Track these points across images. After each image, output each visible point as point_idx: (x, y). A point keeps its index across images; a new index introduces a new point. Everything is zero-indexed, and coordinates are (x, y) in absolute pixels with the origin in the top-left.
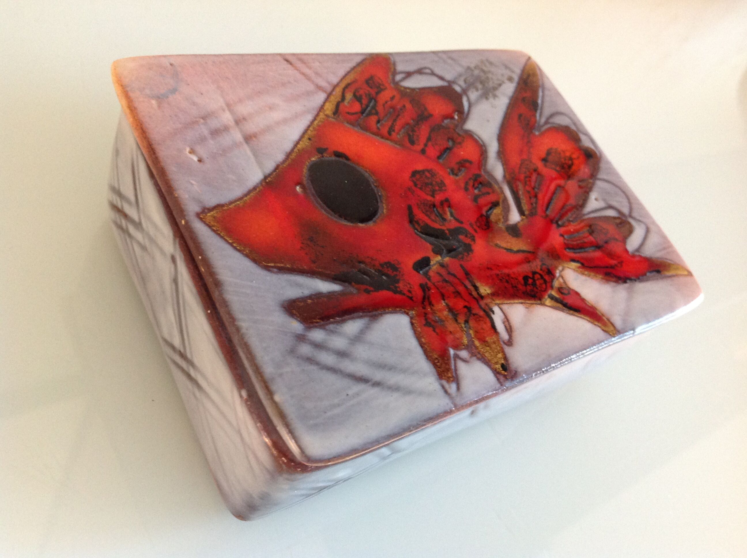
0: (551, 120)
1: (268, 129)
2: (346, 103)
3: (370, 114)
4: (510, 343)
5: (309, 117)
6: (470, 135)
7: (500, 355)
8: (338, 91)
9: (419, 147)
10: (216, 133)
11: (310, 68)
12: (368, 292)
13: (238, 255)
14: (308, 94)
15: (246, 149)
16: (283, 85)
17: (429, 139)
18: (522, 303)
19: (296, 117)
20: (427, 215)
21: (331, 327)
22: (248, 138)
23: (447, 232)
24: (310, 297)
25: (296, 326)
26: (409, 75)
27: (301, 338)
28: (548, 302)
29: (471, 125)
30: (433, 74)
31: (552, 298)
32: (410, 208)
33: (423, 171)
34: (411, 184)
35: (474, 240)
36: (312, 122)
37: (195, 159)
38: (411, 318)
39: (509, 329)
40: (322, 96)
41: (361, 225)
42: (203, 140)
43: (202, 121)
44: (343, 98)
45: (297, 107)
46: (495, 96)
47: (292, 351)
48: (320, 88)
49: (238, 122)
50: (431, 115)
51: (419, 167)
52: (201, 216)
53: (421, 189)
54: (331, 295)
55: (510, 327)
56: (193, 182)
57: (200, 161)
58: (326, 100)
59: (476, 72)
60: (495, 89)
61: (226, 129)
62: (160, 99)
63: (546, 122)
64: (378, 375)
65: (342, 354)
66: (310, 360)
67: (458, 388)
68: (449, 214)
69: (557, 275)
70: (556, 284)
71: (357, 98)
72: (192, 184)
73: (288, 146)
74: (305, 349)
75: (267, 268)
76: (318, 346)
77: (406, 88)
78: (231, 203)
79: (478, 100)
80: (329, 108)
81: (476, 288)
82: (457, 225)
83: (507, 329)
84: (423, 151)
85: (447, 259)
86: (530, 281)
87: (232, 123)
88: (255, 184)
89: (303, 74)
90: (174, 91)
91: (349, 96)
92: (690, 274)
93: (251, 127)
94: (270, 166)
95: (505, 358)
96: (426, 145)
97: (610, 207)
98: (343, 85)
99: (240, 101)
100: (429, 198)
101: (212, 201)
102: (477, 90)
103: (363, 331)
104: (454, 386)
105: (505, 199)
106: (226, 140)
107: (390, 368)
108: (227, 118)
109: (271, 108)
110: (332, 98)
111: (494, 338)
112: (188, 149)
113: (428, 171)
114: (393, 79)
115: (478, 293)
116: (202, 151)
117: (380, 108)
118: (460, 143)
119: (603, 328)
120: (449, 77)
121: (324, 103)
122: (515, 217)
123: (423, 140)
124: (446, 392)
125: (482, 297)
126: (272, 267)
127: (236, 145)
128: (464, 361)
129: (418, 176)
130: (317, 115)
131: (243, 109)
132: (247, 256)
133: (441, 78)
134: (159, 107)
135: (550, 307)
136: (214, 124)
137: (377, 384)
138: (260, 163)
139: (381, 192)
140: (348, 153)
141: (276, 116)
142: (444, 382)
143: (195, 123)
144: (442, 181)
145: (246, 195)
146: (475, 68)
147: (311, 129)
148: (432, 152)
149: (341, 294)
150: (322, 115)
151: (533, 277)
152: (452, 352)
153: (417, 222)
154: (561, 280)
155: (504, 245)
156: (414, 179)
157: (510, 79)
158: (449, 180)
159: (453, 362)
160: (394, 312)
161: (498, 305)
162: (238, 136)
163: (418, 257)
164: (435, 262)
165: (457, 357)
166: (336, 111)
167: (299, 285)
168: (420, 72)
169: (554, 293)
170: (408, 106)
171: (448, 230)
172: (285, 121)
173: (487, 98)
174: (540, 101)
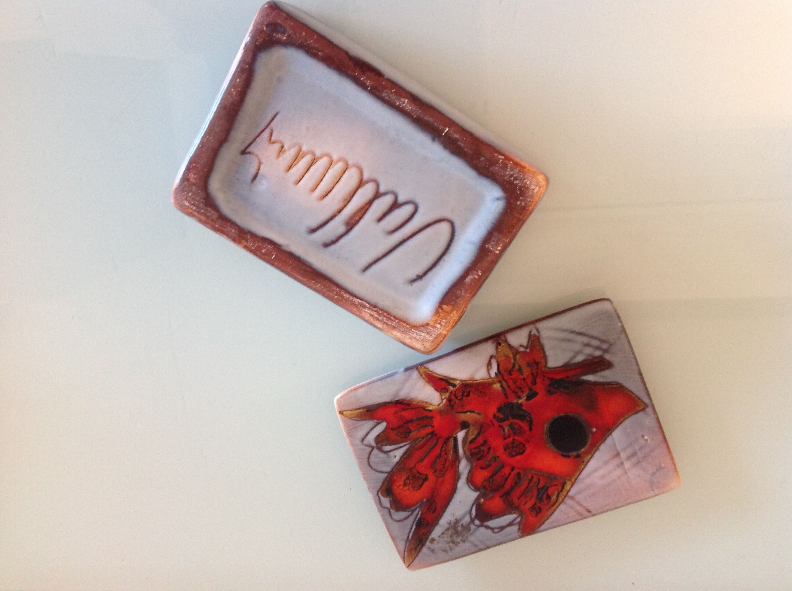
0: (410, 513)
1: (606, 463)
2: (556, 493)
3: (542, 488)
4: (491, 357)
5: (581, 476)
6: (476, 488)
7: (500, 350)
8: (560, 499)
9: (516, 471)
10: (634, 454)
11: (576, 511)
12: (568, 377)
13: (631, 389)
14: (579, 492)
15: (619, 448)
16: (593, 494)
17: (506, 479)
18: (475, 381)
19: (589, 475)
20: (520, 427)
21: (590, 358)
22: (618, 455)
23: (510, 418)
24: (597, 372)
25: (607, 357)
26: (511, 524)
27: (606, 351)
28: (457, 383)
29: (474, 495)
30: (492, 529)
31: (454, 386)
32: (531, 429)
33: (517, 455)
34: (527, 445)
35: (494, 416)
36: (580, 473)
37: (646, 437)
38: (546, 366)
39: (489, 364)
40: (571, 493)
41: (562, 414)
42: (641, 449)
43: (640, 460)
44: (558, 496)
45: (588, 481)
46: (450, 523)
47: (611, 345)
48: (572, 498)
49: (622, 463)
50: (501, 497)
51: (518, 458)
52: (646, 406)
53: (521, 443)
54: (587, 373)
55: (488, 367)
56: (648, 423)
57: (643, 436)
58: (569, 491)
59: (459, 540)
60: (448, 529)
61: (628, 458)
62: (660, 468)
63: (413, 511)
64: (571, 336)
65: (587, 345)
66: (603, 341)
67: (530, 332)
68: (506, 430)
69: (445, 400)
70: (447, 395)
71: (549, 497)
72: (649, 422)
73: (597, 455)
74: (605, 346)
75: (617, 383)
76: (597, 348)
77: (515, 513)
78: (631, 416)
79: (463, 517)
80: (567, 487)
81: (502, 386)
82: (502, 424)
83: (491, 365)
84: (513, 469)
85: (515, 401)
86: (465, 394)
87: (625, 462)
88: (617, 429)
89: (581, 505)
90: (654, 474)
91: (554, 498)
92: (341, 413)
93: (616, 461)
94: (609, 441)
95: (497, 348)
96: (510, 474)
97: (386, 452)
98: (557, 504)
99: (619, 477)
100: (516, 438)
101: (640, 415)
102: (462, 525)
103: (575, 357)
104: (533, 333)
105: (463, 446)
106: (629, 451)
107: (564, 340)
108: (627, 465)
109: (603, 477)
110: (565, 494)
111: (500, 360)
112: (649, 441)
113: (514, 456)
114: (522, 518)
115: (502, 383)
116: (642, 441)
117: (535, 493)
118: (486, 480)
119: (427, 370)
120: (482, 530)
121: (570, 489)
122: (461, 435)
123: (511, 477)
124: (538, 330)
125: (500, 382)
126: (615, 385)
127: (624, 450)
128: (521, 346)
129: (521, 451)
130: (576, 479)
131: (619, 472)
132: (626, 389)
133: (487, 527)
134: (661, 463)
135: (458, 380)
136: (634, 460)
137: (573, 332)
138: (614, 441)
139: (545, 437)
140: (563, 458)
141: (601, 472)
142: (537, 334)
143: (644, 457)
144: (506, 451)
145: (623, 421)
146: (459, 543)
147: (581, 469)
148: (507, 470)
149: (582, 375)
150: (573, 480)
151: (462, 397)
152: (528, 350)
153: (528, 421)
154: (443, 397)
155: (475, 416)
156: (524, 449)
157: (433, 540)
158: (501, 452)
159: (529, 345)
160: (555, 368)
161: (491, 378)
162: (623, 455)
163: (533, 400)
164: (523, 399)
165: (526, 348)
166: (564, 484)
167: (603, 377)
168: (502, 528)
169: (451, 388)
170: (515, 500)
171: (509, 420)
172: (596, 470)
173: (456, 520)
174: (414, 527)
